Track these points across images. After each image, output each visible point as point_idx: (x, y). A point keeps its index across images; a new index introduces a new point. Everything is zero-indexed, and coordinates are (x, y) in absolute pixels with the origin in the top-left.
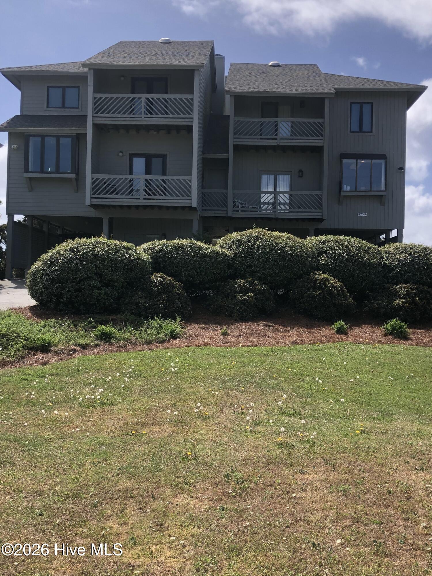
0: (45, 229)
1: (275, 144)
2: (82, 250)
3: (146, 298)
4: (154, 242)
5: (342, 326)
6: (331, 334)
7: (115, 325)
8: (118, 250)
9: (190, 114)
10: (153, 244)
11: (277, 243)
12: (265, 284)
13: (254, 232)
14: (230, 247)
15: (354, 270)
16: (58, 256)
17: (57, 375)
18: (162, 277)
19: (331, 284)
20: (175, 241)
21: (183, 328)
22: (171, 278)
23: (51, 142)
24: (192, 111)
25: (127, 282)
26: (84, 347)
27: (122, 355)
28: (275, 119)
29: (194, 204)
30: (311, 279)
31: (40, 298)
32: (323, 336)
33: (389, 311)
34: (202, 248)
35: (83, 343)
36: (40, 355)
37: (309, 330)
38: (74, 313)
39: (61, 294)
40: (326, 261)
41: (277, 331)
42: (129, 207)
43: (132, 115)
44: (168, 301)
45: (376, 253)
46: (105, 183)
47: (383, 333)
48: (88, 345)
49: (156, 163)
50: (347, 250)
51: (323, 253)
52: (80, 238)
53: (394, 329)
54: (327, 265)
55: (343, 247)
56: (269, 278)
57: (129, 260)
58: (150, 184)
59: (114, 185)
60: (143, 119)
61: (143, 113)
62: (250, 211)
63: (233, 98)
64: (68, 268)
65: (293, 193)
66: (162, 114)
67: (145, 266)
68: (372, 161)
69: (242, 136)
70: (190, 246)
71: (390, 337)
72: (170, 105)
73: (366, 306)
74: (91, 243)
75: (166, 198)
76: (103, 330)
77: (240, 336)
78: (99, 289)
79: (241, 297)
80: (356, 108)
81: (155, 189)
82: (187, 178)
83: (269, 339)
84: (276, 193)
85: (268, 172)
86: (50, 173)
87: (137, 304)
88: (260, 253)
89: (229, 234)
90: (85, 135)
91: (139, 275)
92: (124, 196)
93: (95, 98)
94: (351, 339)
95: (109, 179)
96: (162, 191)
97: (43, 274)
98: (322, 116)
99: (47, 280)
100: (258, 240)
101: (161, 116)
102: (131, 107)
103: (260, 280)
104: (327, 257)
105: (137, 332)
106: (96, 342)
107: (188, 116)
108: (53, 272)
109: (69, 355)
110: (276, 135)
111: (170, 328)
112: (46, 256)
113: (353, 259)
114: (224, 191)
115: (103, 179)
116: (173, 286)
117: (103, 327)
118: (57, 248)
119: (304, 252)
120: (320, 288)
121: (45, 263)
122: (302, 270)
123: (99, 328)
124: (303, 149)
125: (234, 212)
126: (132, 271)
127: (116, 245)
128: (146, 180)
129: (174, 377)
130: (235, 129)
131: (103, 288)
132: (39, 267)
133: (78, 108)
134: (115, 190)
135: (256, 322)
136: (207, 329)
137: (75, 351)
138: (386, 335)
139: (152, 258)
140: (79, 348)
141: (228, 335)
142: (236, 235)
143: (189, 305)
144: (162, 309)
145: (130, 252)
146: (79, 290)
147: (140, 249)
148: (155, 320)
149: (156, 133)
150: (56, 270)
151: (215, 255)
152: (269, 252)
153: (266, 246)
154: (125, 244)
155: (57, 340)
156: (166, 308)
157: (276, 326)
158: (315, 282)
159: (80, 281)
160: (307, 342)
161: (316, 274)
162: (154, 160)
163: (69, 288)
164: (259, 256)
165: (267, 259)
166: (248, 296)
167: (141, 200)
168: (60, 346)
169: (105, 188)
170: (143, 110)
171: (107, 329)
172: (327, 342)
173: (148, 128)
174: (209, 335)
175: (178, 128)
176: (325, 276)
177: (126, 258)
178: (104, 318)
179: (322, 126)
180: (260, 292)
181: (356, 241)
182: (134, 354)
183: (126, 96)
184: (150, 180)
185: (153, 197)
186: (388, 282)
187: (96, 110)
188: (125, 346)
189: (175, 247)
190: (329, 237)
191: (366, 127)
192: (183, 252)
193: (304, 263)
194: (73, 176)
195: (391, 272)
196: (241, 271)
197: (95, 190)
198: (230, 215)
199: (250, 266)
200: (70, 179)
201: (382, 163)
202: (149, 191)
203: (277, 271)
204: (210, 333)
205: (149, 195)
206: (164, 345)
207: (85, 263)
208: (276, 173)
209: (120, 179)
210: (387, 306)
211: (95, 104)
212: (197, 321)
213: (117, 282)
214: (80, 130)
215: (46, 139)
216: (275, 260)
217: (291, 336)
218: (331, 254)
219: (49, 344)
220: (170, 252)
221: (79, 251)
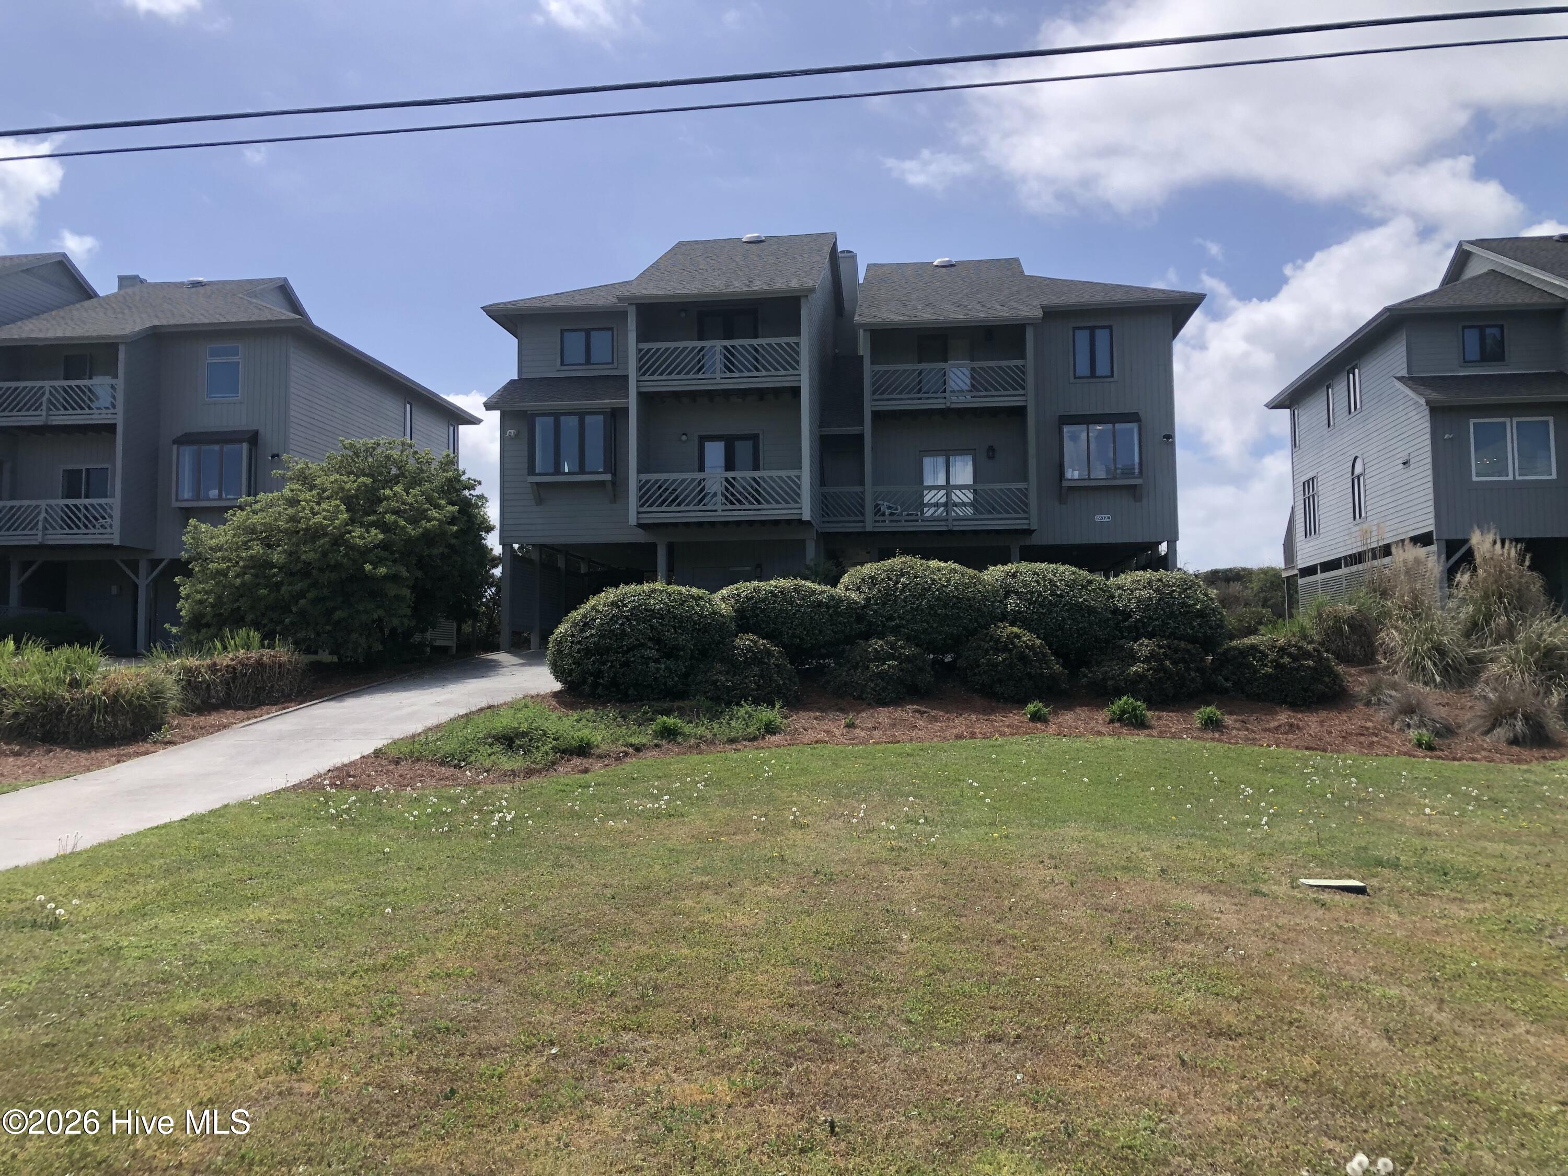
0: (561, 564)
1: (943, 406)
2: (629, 602)
3: (727, 673)
4: (737, 586)
5: (1039, 710)
6: (1021, 722)
7: (682, 714)
8: (685, 601)
9: (794, 368)
10: (737, 589)
11: (935, 580)
12: (917, 645)
13: (896, 562)
14: (858, 589)
15: (1064, 619)
16: (594, 613)
17: (604, 784)
18: (751, 641)
19: (1024, 642)
20: (771, 582)
21: (785, 717)
22: (765, 641)
23: (570, 423)
24: (798, 362)
25: (698, 650)
26: (638, 749)
27: (694, 758)
28: (941, 365)
29: (806, 516)
30: (992, 637)
31: (569, 679)
32: (1008, 726)
33: (1122, 684)
34: (813, 592)
35: (637, 742)
36: (576, 761)
37: (986, 717)
38: (620, 701)
39: (600, 672)
40: (1017, 605)
41: (935, 719)
42: (700, 524)
43: (700, 376)
44: (762, 676)
45: (1100, 589)
46: (660, 487)
47: (1107, 719)
48: (644, 745)
49: (743, 450)
50: (1051, 586)
51: (1013, 592)
52: (627, 584)
53: (1123, 712)
54: (1019, 612)
55: (1045, 581)
56: (923, 636)
57: (701, 616)
58: (733, 486)
59: (675, 490)
60: (719, 380)
61: (718, 370)
62: (906, 521)
63: (868, 334)
64: (611, 631)
65: (979, 487)
66: (749, 371)
67: (725, 623)
68: (1114, 427)
69: (885, 396)
70: (795, 590)
71: (1117, 725)
72: (763, 357)
73: (1085, 676)
74: (644, 592)
75: (760, 507)
76: (664, 723)
77: (875, 728)
78: (657, 661)
79: (877, 667)
80: (1083, 338)
81: (741, 494)
82: (792, 473)
83: (920, 733)
84: (948, 487)
85: (934, 452)
86: (569, 474)
87: (714, 683)
88: (906, 597)
89: (859, 567)
90: (625, 410)
91: (717, 637)
92: (691, 508)
93: (640, 350)
94: (1052, 728)
95: (666, 481)
96: (753, 496)
97: (572, 643)
98: (1023, 356)
99: (578, 652)
100: (902, 575)
101: (746, 374)
102: (699, 361)
103: (908, 639)
104: (1019, 599)
105: (716, 726)
106: (655, 741)
107: (792, 372)
108: (587, 638)
109: (618, 759)
110: (945, 391)
111: (765, 719)
112: (575, 615)
113: (1061, 601)
114: (858, 489)
115: (656, 482)
116: (769, 653)
117: (665, 718)
118: (592, 602)
119: (980, 592)
120: (1005, 649)
121: (574, 624)
122: (977, 621)
123: (658, 721)
124: (994, 412)
125: (877, 524)
126: (705, 632)
127: (680, 593)
128: (727, 480)
129: (768, 785)
130: (873, 384)
131: (662, 661)
132: (566, 630)
133: (612, 363)
134: (677, 498)
135: (901, 707)
136: (823, 718)
137: (626, 754)
138: (1112, 721)
139: (736, 611)
140: (631, 750)
141: (855, 728)
142: (868, 569)
143: (795, 683)
144: (753, 690)
145: (702, 603)
146: (626, 664)
147: (717, 597)
148: (742, 706)
149: (740, 400)
150: (592, 635)
151: (836, 602)
152: (920, 595)
153: (917, 584)
154: (694, 590)
155: (600, 738)
156: (759, 687)
157: (933, 713)
158: (997, 641)
159: (629, 650)
160: (979, 736)
161: (999, 627)
162: (739, 445)
163: (612, 662)
164: (905, 602)
165: (918, 606)
166: (889, 665)
167: (719, 513)
168: (604, 747)
169: (661, 496)
170: (719, 366)
171: (670, 721)
172: (1012, 734)
173: (727, 394)
174: (825, 728)
175: (777, 392)
176: (1015, 629)
177: (696, 613)
178: (666, 705)
179: (1023, 373)
180: (908, 659)
181: (1066, 571)
182: (711, 758)
183: (690, 344)
184: (734, 479)
185: (738, 506)
186: (1123, 637)
187: (642, 369)
188: (698, 745)
189: (772, 592)
190: (1025, 566)
191: (1102, 368)
192: (785, 599)
193: (979, 610)
194: (608, 477)
195: (1126, 620)
196: (878, 626)
197: (645, 498)
198: (869, 528)
199: (891, 618)
200: (602, 484)
201: (1132, 430)
202: (731, 496)
203: (935, 625)
204: (828, 725)
205: (732, 503)
206: (755, 743)
207: (635, 623)
208: (948, 453)
209: (684, 481)
210: (1118, 676)
211: (640, 359)
212: (807, 707)
213: (683, 650)
214: (617, 402)
215: (563, 418)
216: (930, 607)
217: (955, 727)
218: (1026, 593)
219: (589, 745)
220: (764, 601)
221: (625, 605)
